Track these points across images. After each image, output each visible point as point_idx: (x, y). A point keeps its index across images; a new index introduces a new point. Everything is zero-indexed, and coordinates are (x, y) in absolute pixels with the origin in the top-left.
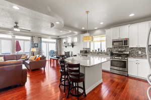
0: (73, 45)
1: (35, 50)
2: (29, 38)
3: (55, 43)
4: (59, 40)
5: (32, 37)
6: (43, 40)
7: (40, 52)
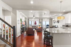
0: (58, 22)
1: (40, 24)
2: (38, 20)
3: (48, 21)
4: (51, 19)
5: (39, 19)
6: (43, 20)
7: (42, 25)
